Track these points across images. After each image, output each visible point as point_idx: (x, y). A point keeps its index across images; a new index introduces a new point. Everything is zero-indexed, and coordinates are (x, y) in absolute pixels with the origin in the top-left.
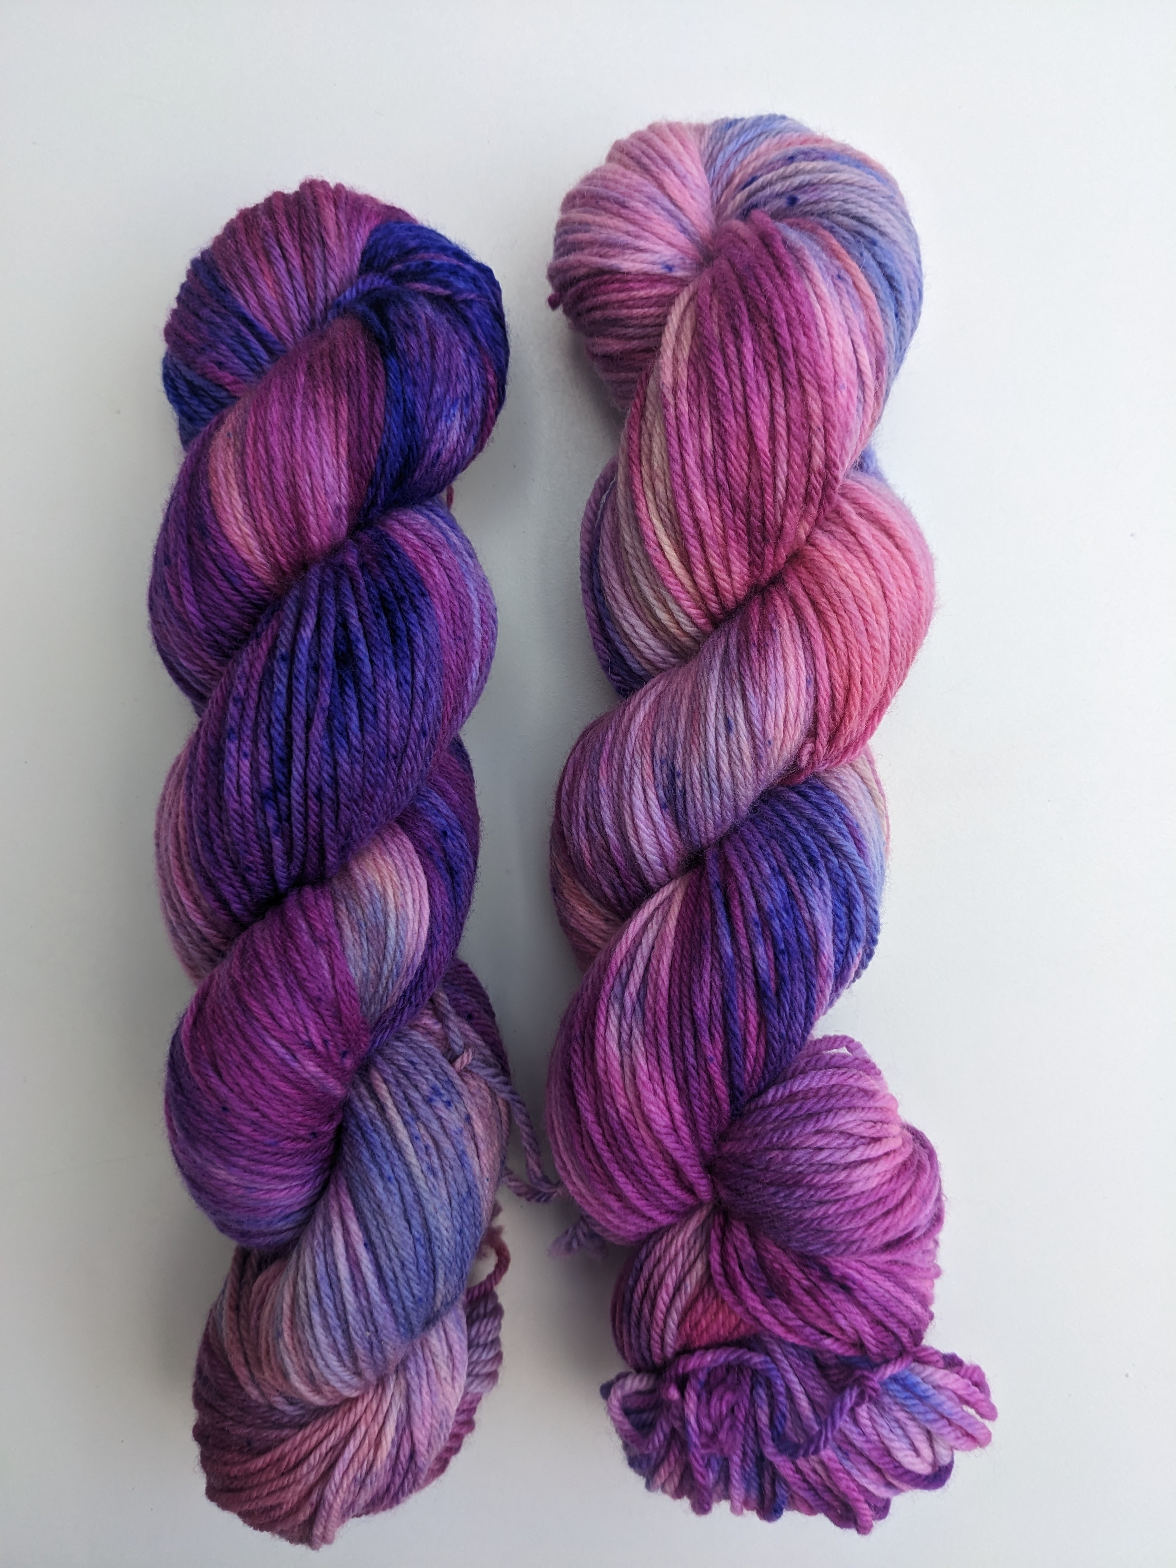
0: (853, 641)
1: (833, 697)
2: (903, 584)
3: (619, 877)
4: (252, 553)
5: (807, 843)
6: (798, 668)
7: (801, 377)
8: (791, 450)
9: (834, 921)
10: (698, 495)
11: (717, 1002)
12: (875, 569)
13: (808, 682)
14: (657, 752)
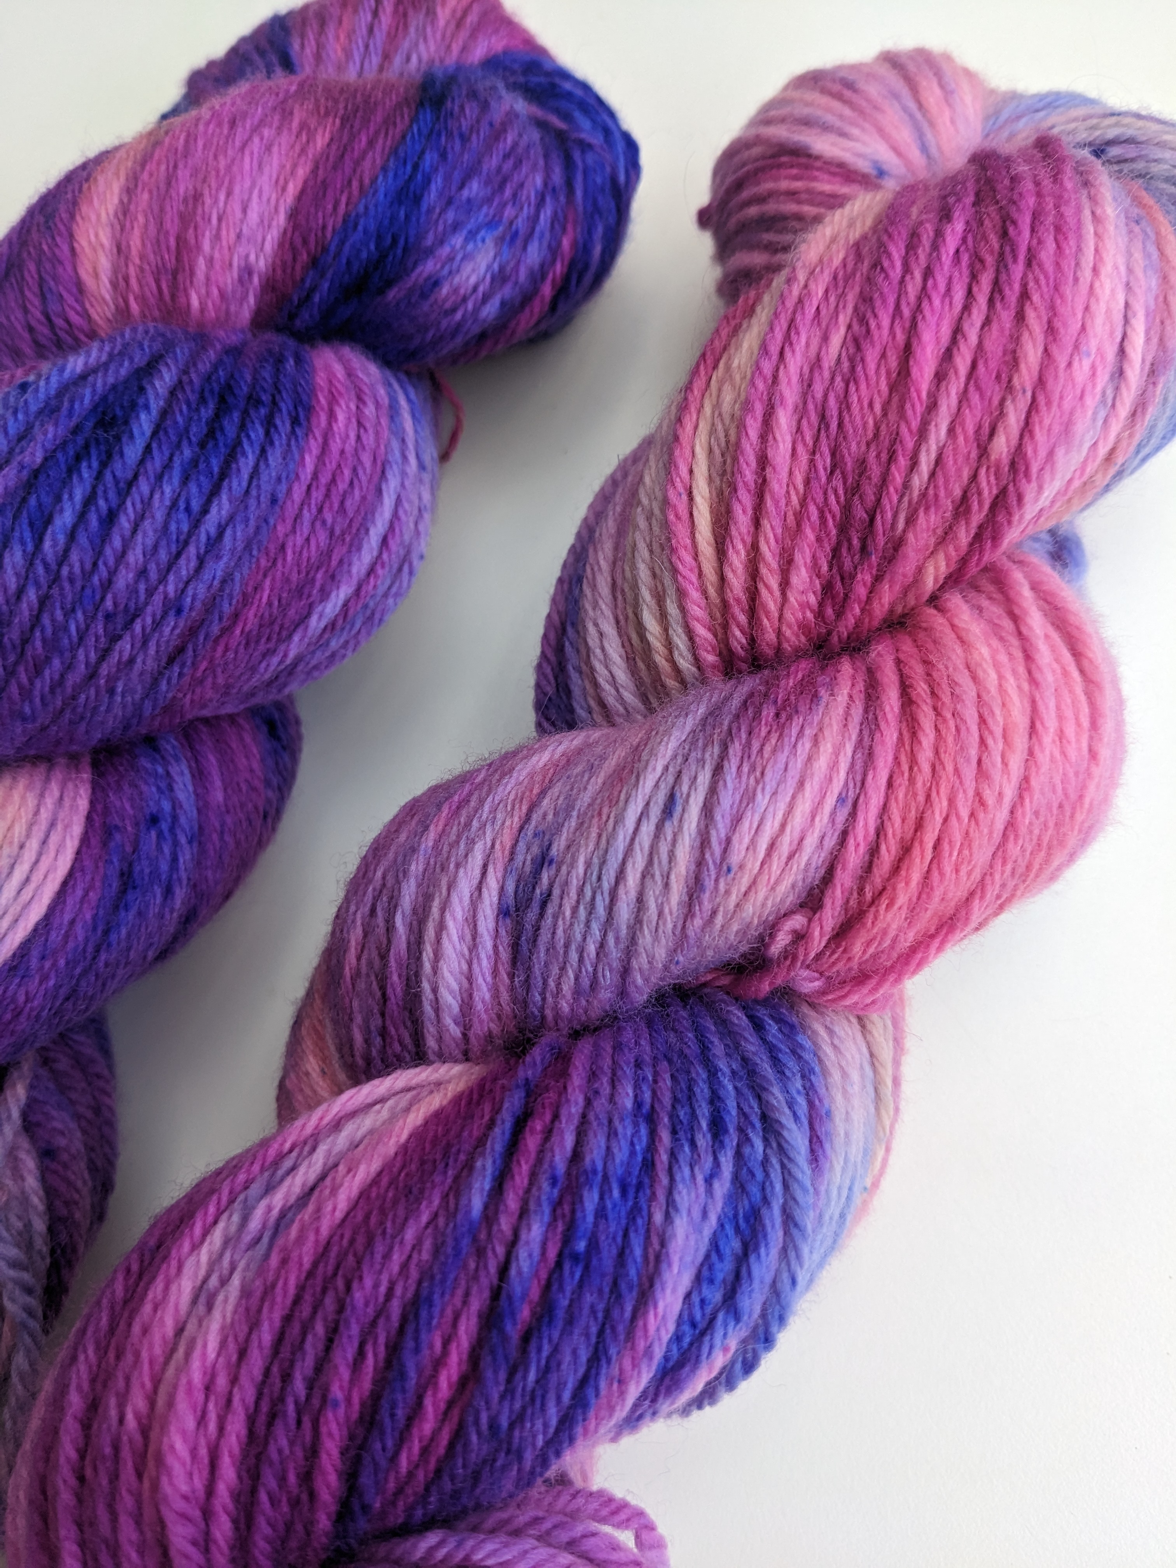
0: (950, 768)
1: (874, 851)
2: (1070, 731)
3: (383, 1015)
4: (96, 276)
5: (722, 1093)
6: (833, 766)
7: (1025, 295)
8: (965, 405)
9: (707, 1256)
10: (784, 420)
11: (403, 1292)
12: (1033, 681)
13: (841, 800)
14: (536, 817)
